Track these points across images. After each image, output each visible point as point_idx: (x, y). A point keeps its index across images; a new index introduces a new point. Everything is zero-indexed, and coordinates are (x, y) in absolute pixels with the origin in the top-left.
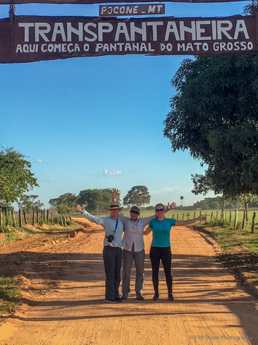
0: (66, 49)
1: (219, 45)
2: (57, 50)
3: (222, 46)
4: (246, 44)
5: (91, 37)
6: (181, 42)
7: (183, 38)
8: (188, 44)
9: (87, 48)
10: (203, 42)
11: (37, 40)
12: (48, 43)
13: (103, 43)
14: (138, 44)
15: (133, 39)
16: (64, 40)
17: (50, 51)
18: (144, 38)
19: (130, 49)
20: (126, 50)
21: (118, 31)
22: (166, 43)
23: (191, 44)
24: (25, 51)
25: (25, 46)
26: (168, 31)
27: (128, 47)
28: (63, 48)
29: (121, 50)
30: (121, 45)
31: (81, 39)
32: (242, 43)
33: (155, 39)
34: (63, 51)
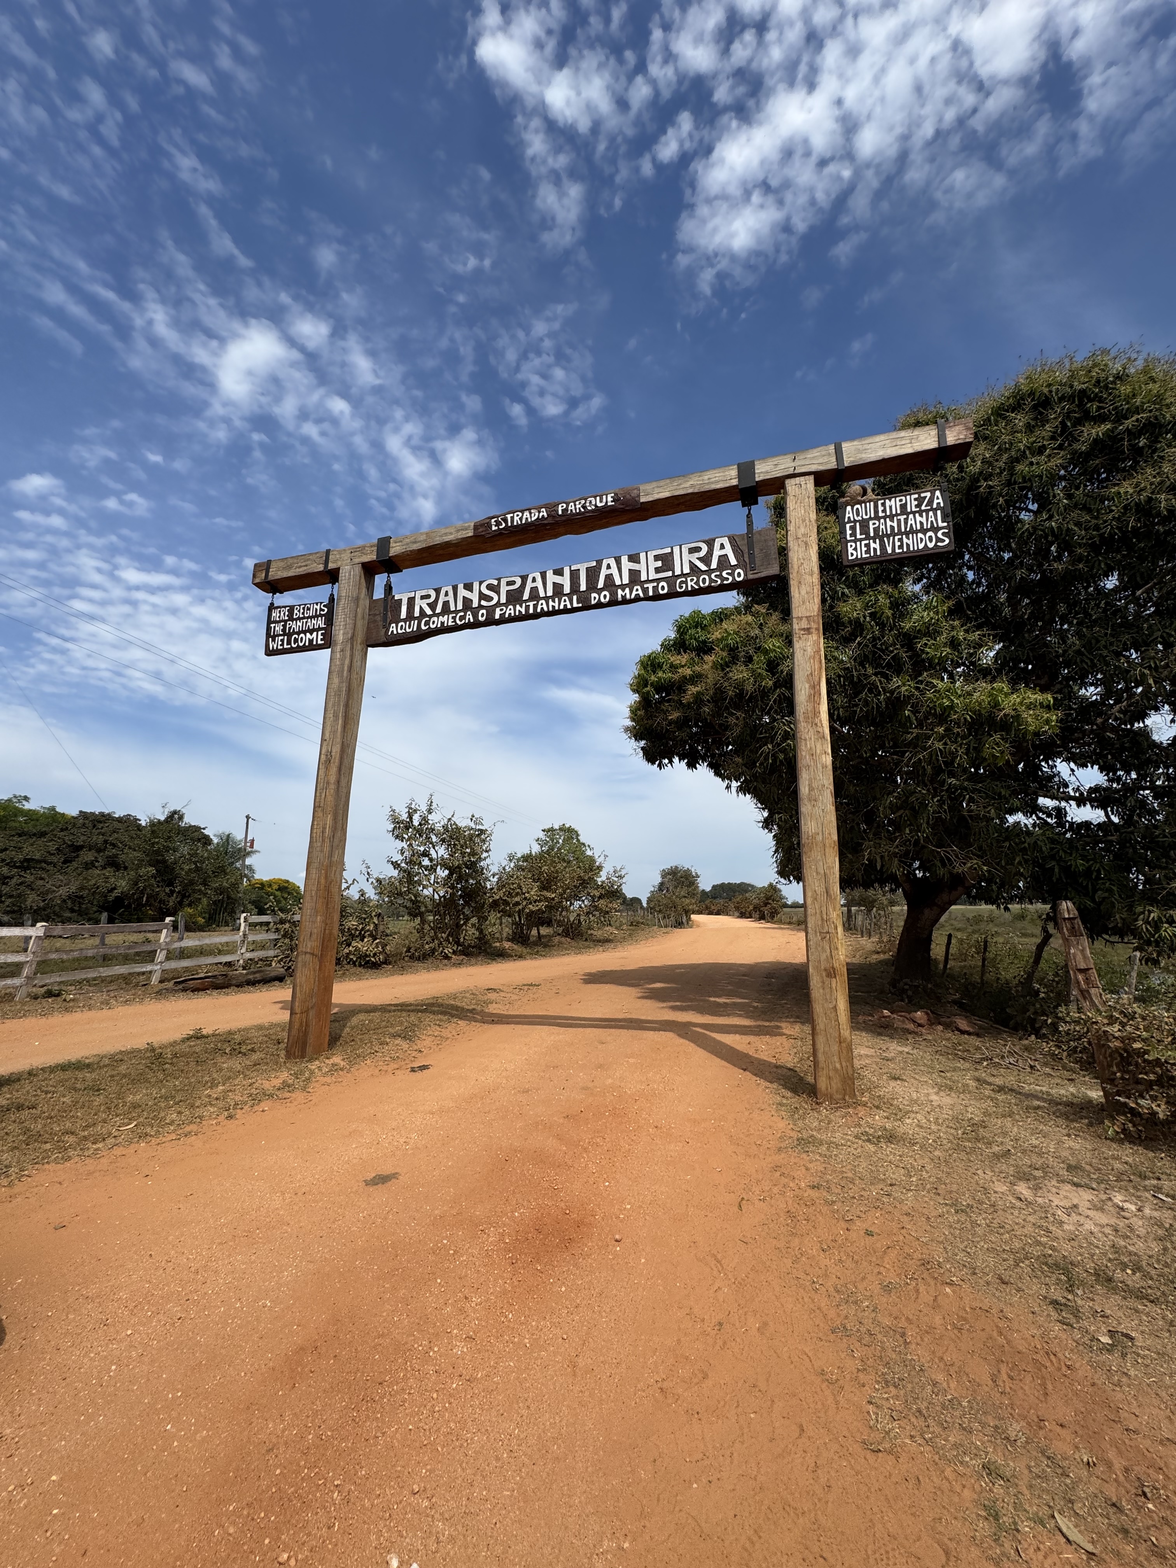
0: (455, 621)
1: (686, 582)
2: (443, 623)
3: (690, 584)
4: (732, 574)
5: (490, 599)
6: (623, 587)
7: (626, 581)
8: (635, 588)
9: (483, 615)
10: (658, 580)
11: (417, 613)
12: (430, 617)
13: (506, 605)
14: (557, 600)
15: (550, 593)
16: (452, 608)
17: (432, 626)
18: (567, 590)
19: (546, 609)
20: (539, 610)
21: (529, 585)
22: (599, 591)
23: (639, 587)
24: (400, 631)
25: (400, 625)
26: (604, 572)
27: (542, 605)
28: (451, 620)
29: (531, 611)
30: (531, 604)
31: (475, 604)
32: (724, 574)
33: (583, 587)
34: (450, 624)
